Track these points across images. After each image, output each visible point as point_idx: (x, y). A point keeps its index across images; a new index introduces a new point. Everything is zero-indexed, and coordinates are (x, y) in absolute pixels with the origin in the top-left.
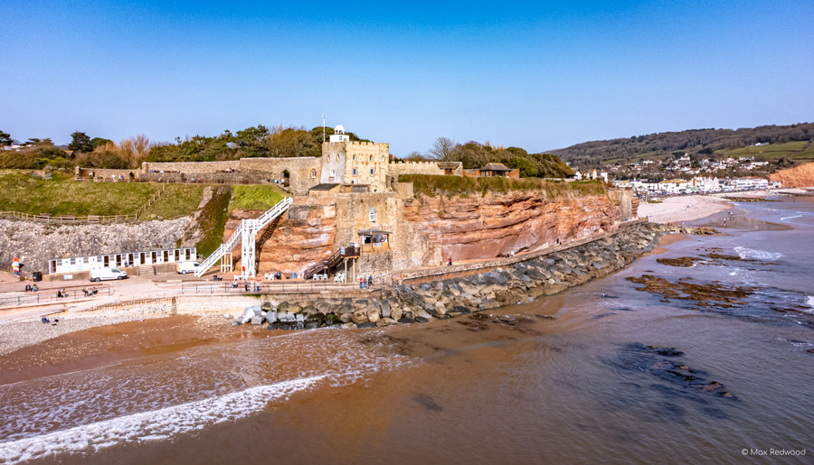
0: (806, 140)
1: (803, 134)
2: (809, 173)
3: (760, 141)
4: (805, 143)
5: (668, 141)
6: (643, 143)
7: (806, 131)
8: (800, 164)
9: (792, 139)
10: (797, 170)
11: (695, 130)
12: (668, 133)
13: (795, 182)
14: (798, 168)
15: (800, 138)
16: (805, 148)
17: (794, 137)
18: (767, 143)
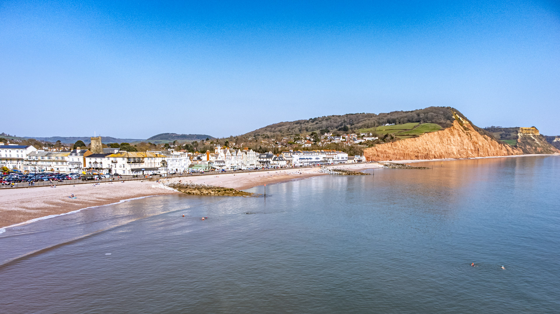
0: (418, 122)
1: (416, 117)
2: (406, 148)
3: (390, 123)
4: (417, 124)
5: (331, 122)
6: (314, 123)
7: (418, 115)
8: (399, 139)
9: (409, 121)
10: (395, 145)
11: (352, 114)
12: (333, 116)
13: (391, 156)
14: (397, 142)
15: (414, 120)
16: (415, 127)
17: (411, 119)
18: (393, 124)
